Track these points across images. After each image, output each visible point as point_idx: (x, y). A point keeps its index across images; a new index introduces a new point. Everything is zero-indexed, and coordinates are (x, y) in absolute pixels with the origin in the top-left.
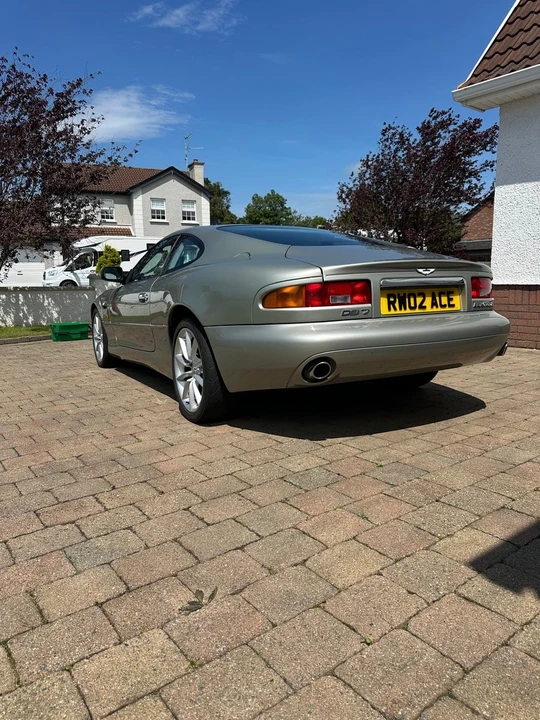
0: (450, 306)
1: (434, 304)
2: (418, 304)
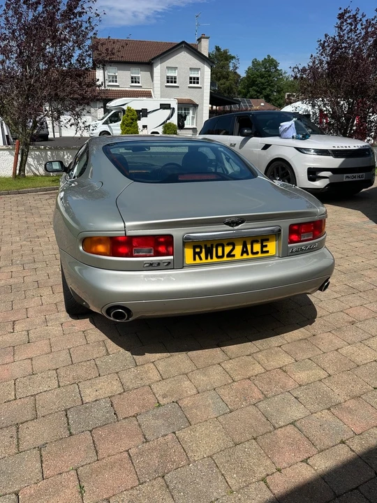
0: (263, 252)
1: (244, 251)
2: (226, 253)
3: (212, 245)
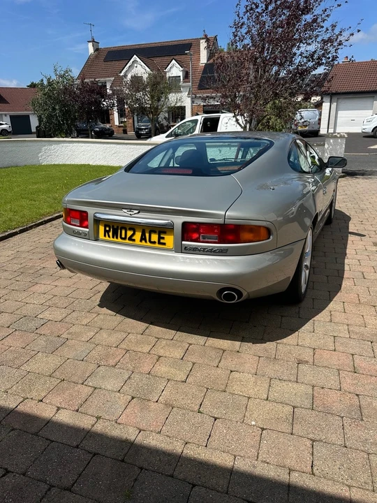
0: (159, 243)
1: (143, 238)
2: (128, 236)
3: (118, 227)
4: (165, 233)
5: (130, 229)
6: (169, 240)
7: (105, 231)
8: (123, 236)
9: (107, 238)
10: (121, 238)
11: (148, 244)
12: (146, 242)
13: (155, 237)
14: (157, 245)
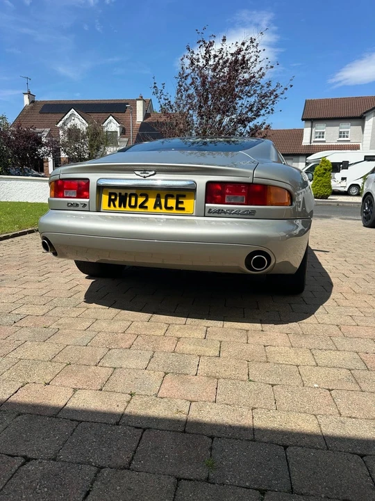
3: (126, 194)
4: (184, 196)
5: (142, 195)
6: (189, 204)
7: (110, 200)
8: (133, 204)
9: (112, 208)
10: (130, 206)
11: (164, 210)
12: (161, 208)
13: (172, 202)
14: (174, 211)
